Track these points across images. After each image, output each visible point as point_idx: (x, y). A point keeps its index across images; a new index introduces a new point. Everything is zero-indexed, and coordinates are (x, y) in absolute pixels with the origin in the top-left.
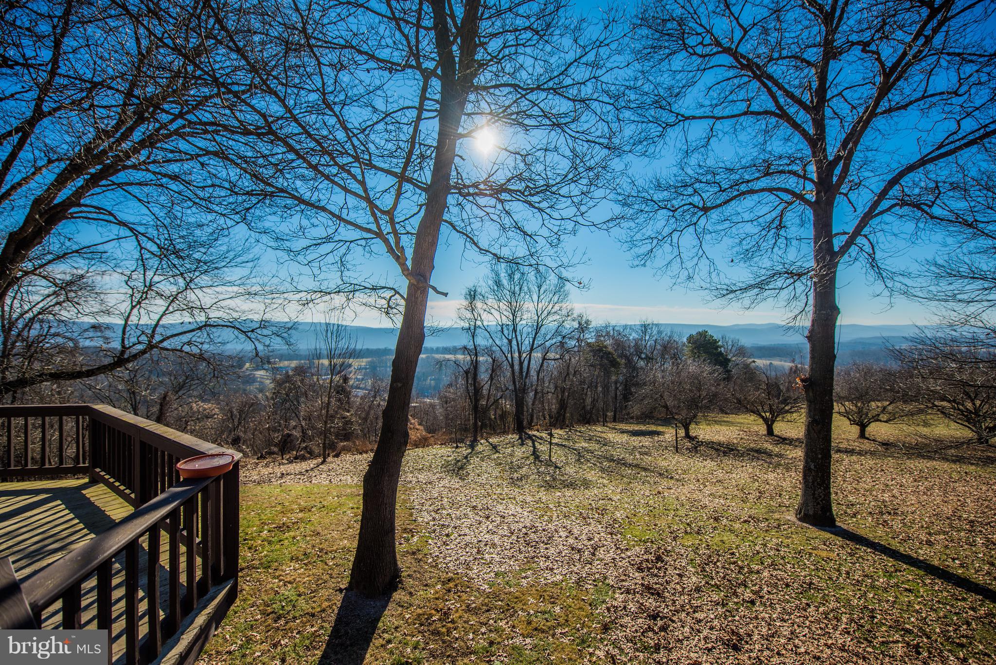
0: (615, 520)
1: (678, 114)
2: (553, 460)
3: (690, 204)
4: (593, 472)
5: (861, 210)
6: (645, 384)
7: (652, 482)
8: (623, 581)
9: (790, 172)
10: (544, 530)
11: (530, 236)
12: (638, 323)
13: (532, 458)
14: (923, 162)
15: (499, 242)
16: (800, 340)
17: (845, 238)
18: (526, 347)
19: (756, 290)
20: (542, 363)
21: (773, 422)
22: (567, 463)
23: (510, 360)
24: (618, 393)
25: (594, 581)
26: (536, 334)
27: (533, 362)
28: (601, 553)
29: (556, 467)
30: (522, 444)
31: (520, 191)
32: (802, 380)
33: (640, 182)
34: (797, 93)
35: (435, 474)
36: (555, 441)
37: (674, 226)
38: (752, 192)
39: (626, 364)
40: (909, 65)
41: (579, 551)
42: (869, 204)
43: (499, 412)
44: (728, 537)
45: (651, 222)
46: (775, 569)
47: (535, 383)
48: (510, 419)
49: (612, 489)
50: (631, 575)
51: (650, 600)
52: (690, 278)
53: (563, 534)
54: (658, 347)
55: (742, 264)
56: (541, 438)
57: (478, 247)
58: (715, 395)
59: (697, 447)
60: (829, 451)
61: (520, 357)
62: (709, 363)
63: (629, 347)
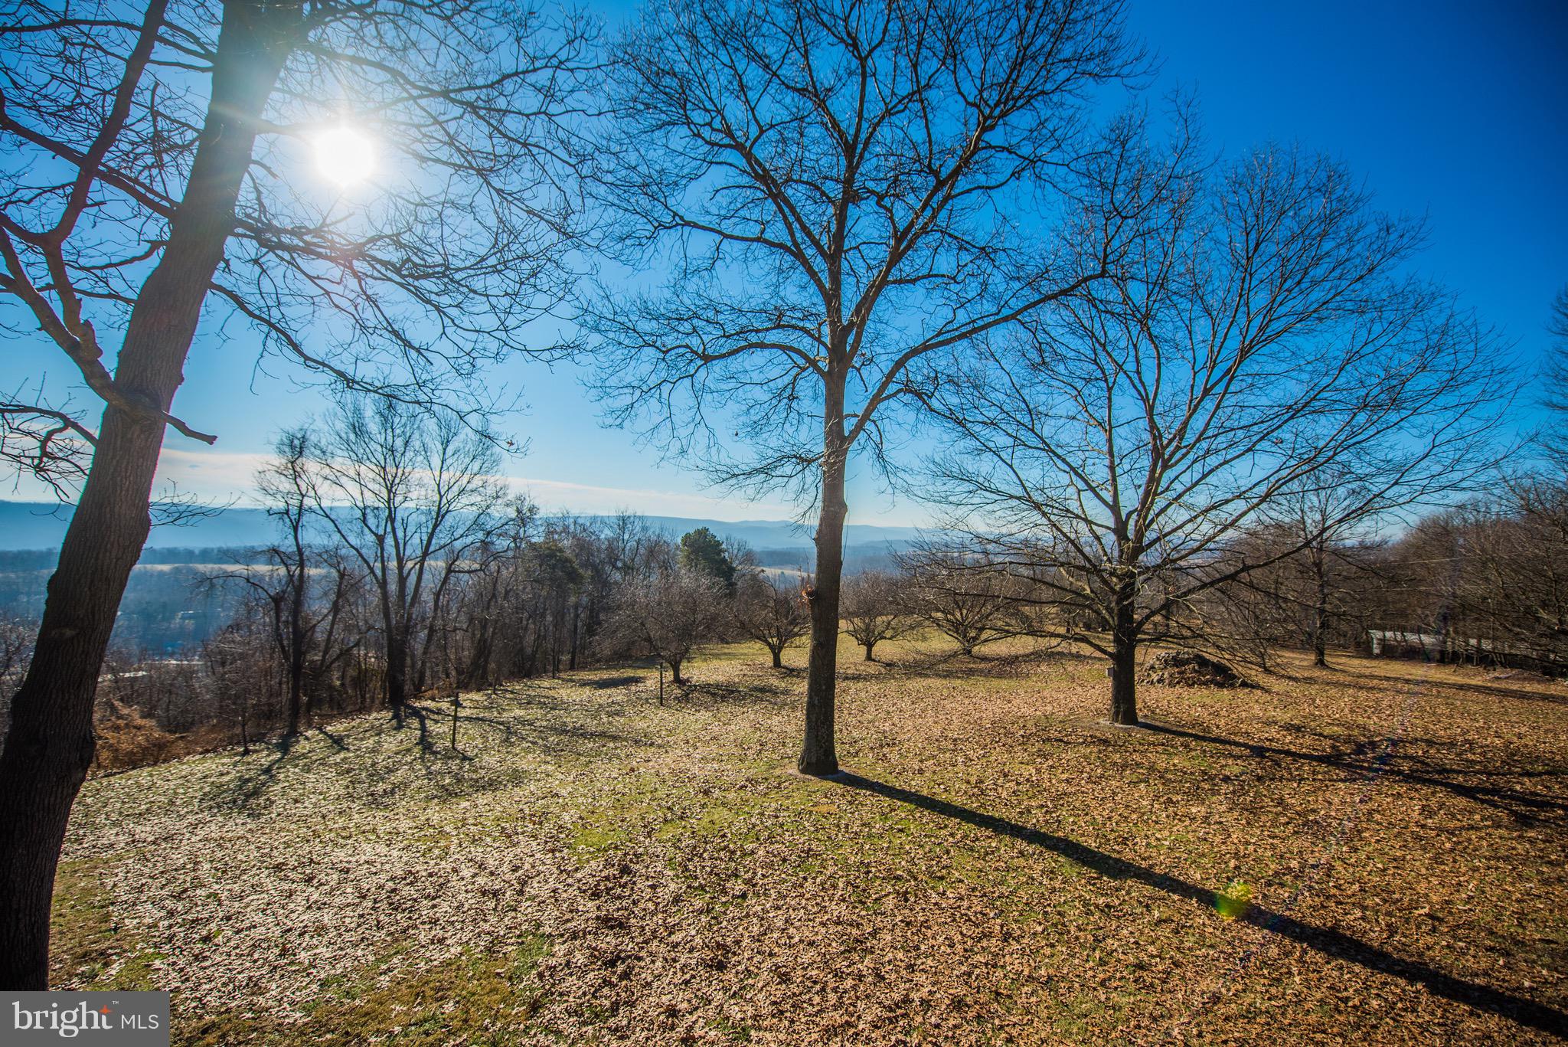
0: (561, 827)
1: (675, 214)
2: (460, 746)
3: (687, 346)
4: (530, 756)
5: (873, 390)
6: (619, 607)
7: (623, 756)
8: (568, 921)
9: (803, 329)
10: (431, 875)
11: (418, 350)
12: (613, 514)
13: (417, 752)
14: (925, 347)
15: (353, 350)
16: (807, 544)
17: (855, 421)
18: (414, 548)
19: (762, 476)
20: (446, 578)
21: (781, 648)
22: (486, 749)
23: (379, 573)
24: (579, 624)
25: (519, 936)
26: (435, 526)
27: (426, 576)
28: (534, 888)
29: (465, 758)
30: (399, 728)
31: (393, 265)
32: (808, 594)
33: (617, 299)
34: (816, 231)
35: (181, 818)
36: (462, 713)
37: (664, 374)
38: (762, 346)
39: (592, 578)
40: (917, 236)
41: (495, 894)
42: (878, 385)
43: (352, 672)
44: (721, 815)
45: (633, 363)
46: (772, 843)
47: (430, 614)
48: (376, 684)
49: (561, 779)
50: (581, 908)
51: (608, 939)
52: (683, 452)
53: (467, 872)
54: (642, 551)
55: (748, 440)
56: (439, 712)
57: (302, 354)
58: (714, 618)
59: (688, 693)
60: (833, 679)
61: (401, 567)
62: (709, 574)
63: (599, 550)
